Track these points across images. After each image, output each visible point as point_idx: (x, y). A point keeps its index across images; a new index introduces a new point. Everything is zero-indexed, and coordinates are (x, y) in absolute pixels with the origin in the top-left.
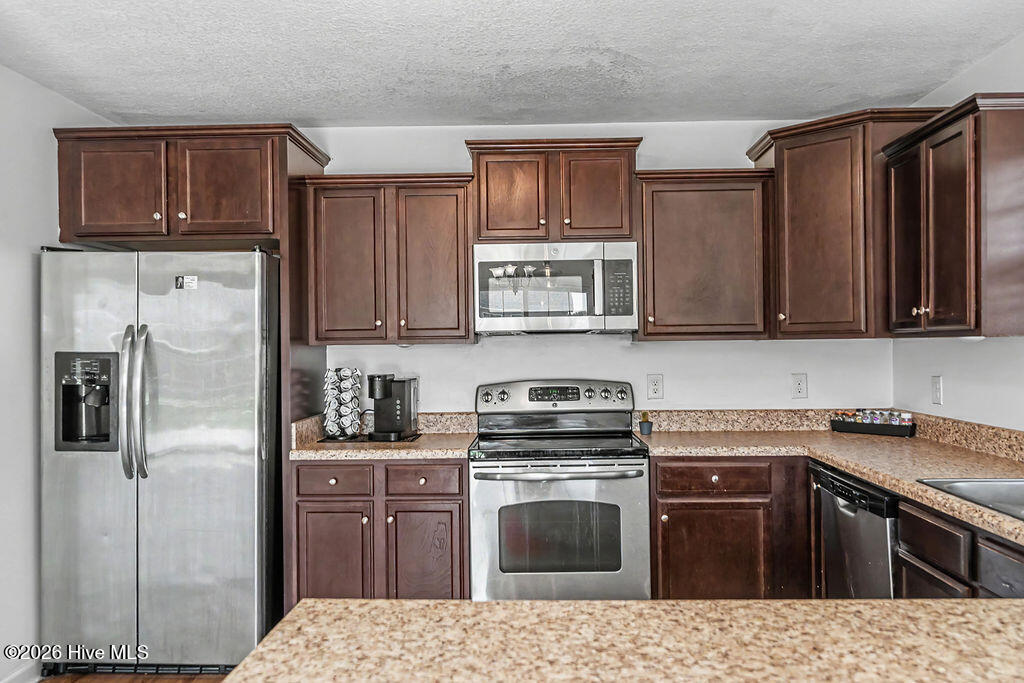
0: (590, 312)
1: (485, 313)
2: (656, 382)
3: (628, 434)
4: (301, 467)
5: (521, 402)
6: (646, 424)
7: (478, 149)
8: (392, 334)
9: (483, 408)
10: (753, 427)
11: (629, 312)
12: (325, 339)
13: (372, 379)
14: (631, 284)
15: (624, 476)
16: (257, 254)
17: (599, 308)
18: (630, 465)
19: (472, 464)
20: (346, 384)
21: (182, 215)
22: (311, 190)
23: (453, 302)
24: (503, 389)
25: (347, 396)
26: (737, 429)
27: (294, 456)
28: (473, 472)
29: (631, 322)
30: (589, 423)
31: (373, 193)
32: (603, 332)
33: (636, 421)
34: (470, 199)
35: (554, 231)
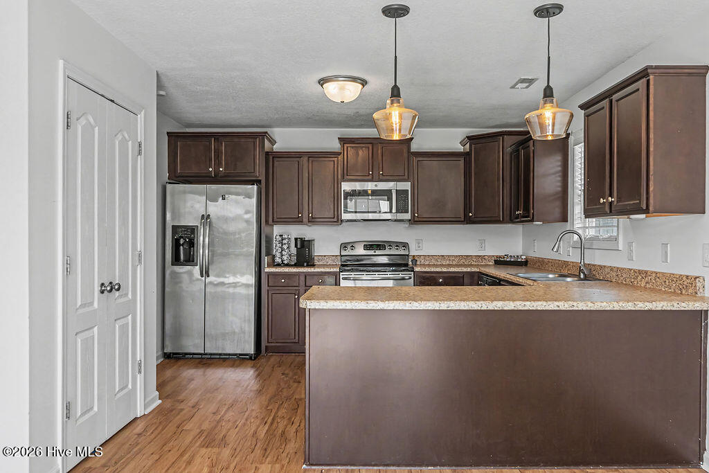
0: (391, 212)
1: (346, 212)
2: (419, 242)
3: (406, 265)
4: (269, 274)
5: (360, 251)
6: (414, 261)
7: (343, 141)
8: (305, 220)
9: (344, 253)
10: (461, 263)
11: (407, 212)
12: (275, 222)
13: (296, 239)
14: (408, 200)
15: (403, 279)
16: (255, 186)
17: (394, 211)
18: (406, 275)
19: (341, 274)
20: (285, 242)
21: (221, 169)
22: (271, 157)
23: (332, 207)
24: (352, 245)
25: (285, 247)
26: (454, 263)
27: (267, 270)
28: (341, 277)
29: (408, 216)
30: (389, 260)
31: (298, 159)
32: (396, 221)
33: (410, 260)
34: (340, 163)
35: (376, 177)
